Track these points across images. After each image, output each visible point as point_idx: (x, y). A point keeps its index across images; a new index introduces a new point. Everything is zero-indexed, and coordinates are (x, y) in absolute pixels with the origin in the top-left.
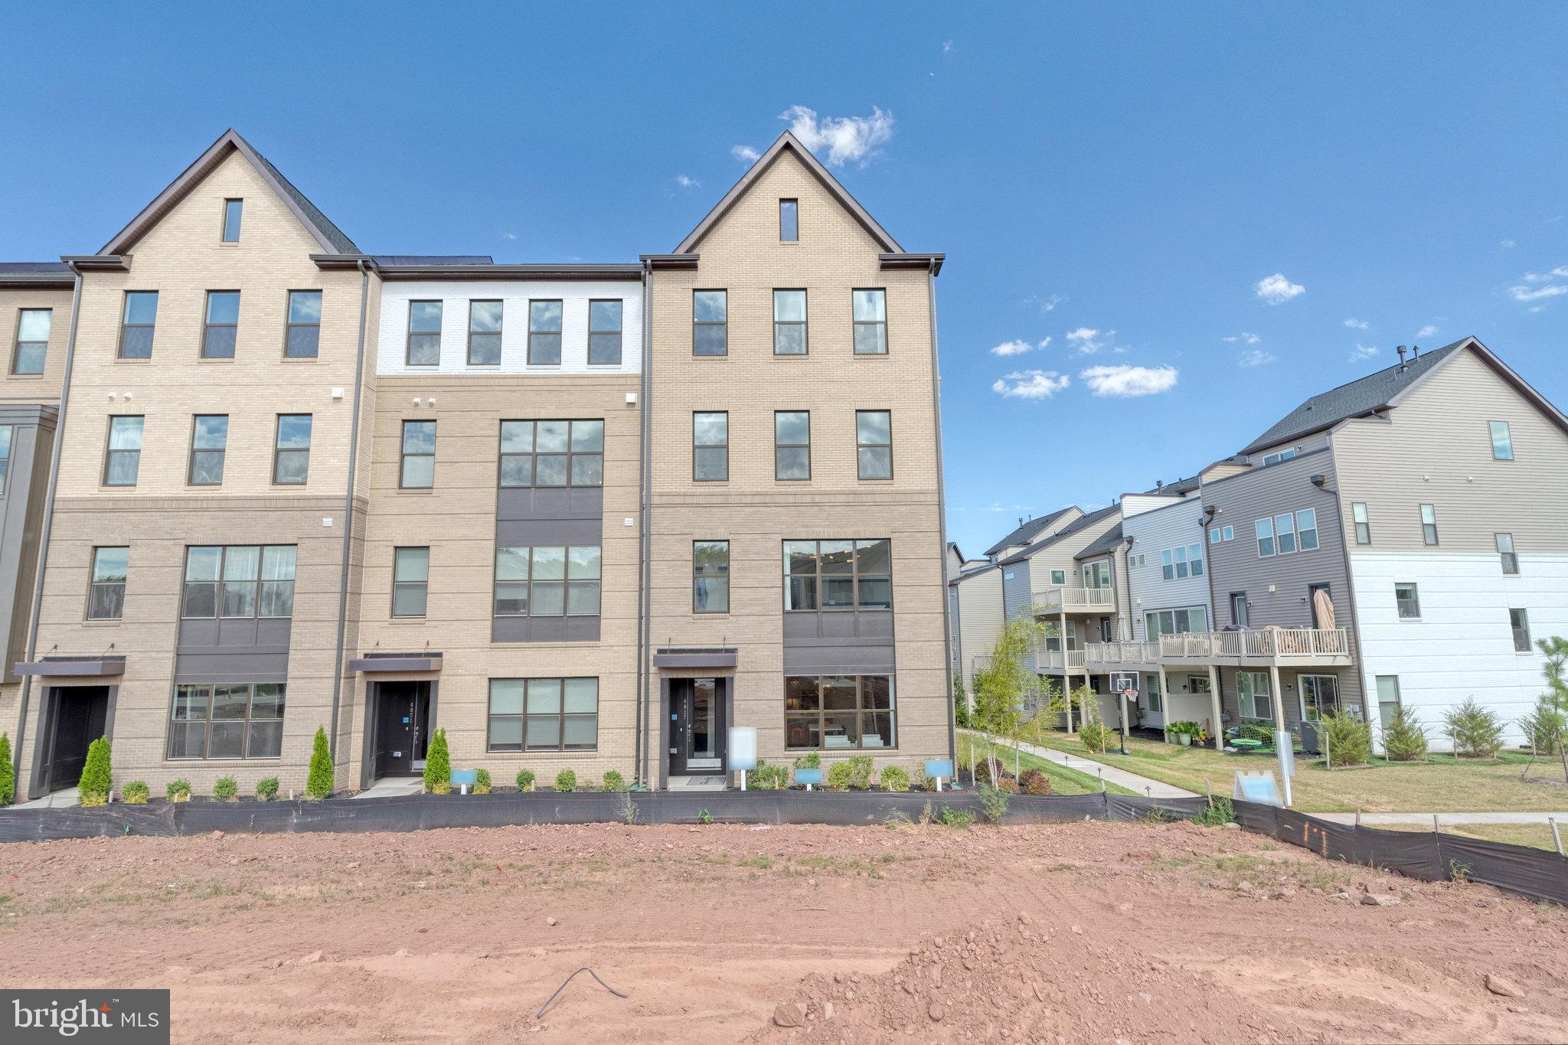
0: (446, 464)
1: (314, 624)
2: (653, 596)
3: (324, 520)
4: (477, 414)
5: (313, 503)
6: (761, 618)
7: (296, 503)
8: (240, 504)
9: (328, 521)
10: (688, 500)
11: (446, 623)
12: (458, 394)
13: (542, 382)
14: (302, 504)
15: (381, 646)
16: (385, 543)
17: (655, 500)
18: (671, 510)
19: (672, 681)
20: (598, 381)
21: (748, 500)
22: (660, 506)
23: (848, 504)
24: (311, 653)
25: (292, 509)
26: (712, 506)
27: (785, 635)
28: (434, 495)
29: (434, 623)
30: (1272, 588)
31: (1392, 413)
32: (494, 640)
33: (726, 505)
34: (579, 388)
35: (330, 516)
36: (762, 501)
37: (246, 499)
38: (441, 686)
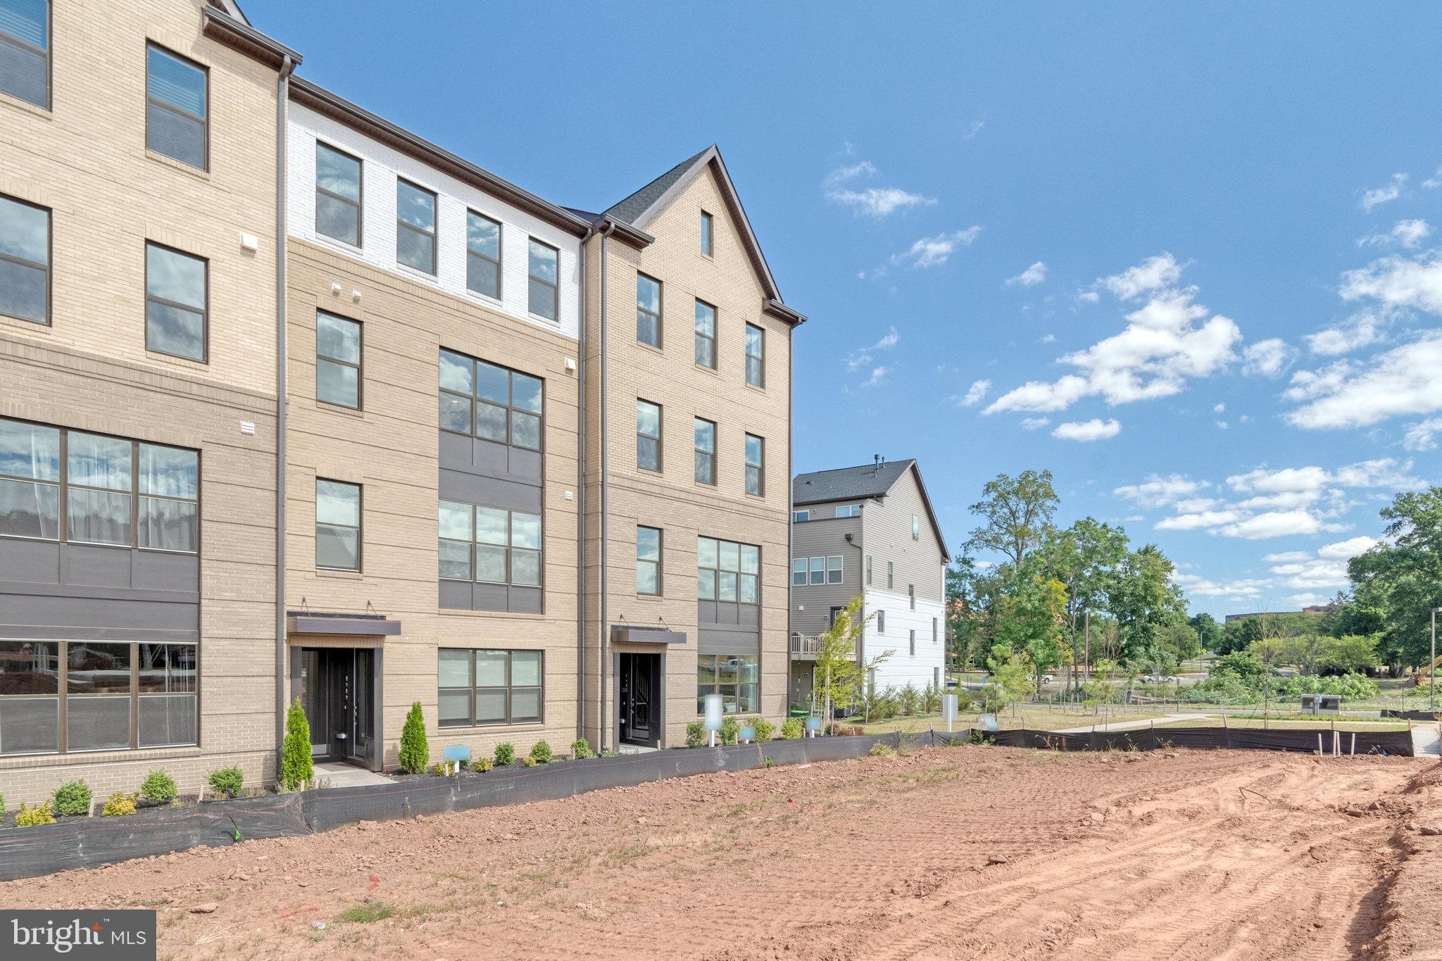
0: (379, 384)
1: (236, 566)
2: (609, 574)
3: (243, 423)
4: (413, 330)
5: (224, 396)
6: (684, 603)
7: (195, 389)
8: (94, 367)
9: (248, 426)
10: (635, 485)
11: (388, 581)
12: (390, 297)
13: (485, 315)
14: (205, 391)
15: (308, 603)
16: (304, 469)
17: (609, 479)
18: (620, 492)
19: (622, 655)
20: (538, 334)
21: (677, 494)
22: (614, 486)
23: (739, 513)
24: (235, 605)
25: (189, 396)
26: (651, 494)
27: (700, 619)
28: (365, 419)
29: (375, 581)
30: (801, 608)
31: (885, 499)
32: (441, 605)
33: (661, 496)
34: (521, 336)
35: (251, 419)
36: (682, 498)
37: (105, 362)
38: (385, 654)
